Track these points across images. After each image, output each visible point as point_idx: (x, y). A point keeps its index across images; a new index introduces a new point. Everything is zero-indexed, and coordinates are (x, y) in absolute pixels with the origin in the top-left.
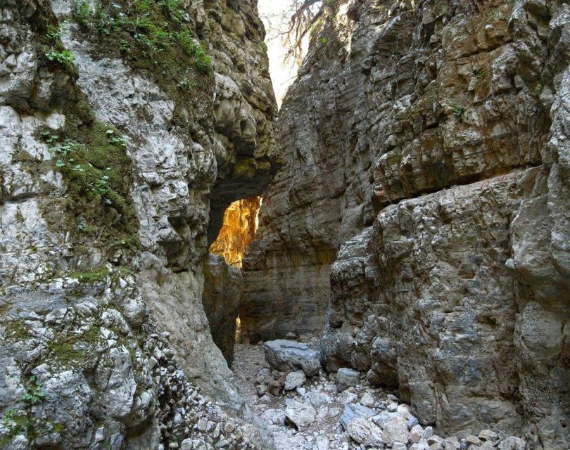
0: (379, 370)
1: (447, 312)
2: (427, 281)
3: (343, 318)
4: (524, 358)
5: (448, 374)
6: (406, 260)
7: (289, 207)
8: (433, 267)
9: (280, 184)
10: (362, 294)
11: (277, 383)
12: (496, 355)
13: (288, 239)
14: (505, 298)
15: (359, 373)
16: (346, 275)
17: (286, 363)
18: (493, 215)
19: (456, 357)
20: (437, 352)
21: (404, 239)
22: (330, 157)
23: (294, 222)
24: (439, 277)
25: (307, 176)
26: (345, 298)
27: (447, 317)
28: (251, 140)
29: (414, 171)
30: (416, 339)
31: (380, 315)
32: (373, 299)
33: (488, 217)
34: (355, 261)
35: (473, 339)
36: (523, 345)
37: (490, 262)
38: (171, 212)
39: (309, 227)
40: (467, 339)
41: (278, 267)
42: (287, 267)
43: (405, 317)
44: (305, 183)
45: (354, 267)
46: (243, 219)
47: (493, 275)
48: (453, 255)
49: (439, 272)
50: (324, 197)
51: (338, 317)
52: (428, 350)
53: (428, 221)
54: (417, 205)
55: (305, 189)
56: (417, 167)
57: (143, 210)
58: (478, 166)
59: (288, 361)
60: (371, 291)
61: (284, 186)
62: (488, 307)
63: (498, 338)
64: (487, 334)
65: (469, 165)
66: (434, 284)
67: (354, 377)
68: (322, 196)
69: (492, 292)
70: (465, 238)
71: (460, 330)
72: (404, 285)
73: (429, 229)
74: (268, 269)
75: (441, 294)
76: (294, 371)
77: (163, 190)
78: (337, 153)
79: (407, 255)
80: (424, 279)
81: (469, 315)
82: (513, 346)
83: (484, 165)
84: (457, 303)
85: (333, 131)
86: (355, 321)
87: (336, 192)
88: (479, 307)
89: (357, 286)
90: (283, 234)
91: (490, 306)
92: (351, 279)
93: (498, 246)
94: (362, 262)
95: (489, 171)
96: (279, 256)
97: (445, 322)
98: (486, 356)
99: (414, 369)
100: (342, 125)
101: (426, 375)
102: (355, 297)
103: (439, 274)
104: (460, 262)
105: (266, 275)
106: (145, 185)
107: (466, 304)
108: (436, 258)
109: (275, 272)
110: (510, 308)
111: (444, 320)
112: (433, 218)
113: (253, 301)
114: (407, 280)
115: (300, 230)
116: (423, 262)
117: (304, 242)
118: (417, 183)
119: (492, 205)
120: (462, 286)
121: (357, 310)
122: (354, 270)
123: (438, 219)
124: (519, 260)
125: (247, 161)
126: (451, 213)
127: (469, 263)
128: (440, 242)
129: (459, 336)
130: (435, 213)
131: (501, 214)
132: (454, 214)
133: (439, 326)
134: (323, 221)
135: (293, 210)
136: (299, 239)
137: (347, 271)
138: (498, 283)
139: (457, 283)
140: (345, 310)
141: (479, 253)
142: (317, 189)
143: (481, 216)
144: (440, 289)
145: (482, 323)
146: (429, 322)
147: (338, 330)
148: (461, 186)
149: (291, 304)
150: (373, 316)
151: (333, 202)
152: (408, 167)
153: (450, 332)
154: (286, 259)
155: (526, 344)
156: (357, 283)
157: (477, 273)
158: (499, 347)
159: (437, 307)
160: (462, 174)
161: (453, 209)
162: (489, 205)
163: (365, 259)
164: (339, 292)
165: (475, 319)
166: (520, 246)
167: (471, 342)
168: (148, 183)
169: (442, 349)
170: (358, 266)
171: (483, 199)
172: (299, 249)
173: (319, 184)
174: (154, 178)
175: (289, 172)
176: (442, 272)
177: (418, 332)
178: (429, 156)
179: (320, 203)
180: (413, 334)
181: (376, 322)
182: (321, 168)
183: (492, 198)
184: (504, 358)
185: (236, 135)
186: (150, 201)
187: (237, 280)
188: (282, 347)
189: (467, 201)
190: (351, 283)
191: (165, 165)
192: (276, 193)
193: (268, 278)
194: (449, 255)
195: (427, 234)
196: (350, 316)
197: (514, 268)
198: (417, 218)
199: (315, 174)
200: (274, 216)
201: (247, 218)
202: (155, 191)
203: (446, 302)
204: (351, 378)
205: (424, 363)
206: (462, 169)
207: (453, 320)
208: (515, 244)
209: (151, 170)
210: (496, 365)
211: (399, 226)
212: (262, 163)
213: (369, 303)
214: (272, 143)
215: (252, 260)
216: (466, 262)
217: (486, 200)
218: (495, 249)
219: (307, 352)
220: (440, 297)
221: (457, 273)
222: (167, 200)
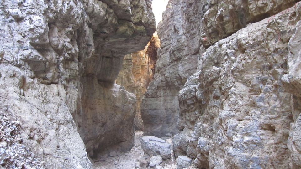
0: (200, 158)
1: (240, 120)
2: (227, 98)
3: (184, 125)
4: (294, 160)
5: (237, 166)
6: (215, 83)
7: (170, 61)
8: (232, 87)
9: (166, 48)
10: (195, 110)
11: (145, 162)
12: (274, 155)
13: (169, 80)
14: (283, 110)
15: (191, 159)
16: (186, 96)
17: (151, 150)
18: (276, 42)
19: (243, 154)
20: (231, 150)
21: (215, 68)
22: (192, 30)
23: (172, 70)
24: (235, 94)
25: (179, 42)
26: (186, 112)
27: (239, 124)
28: (126, 8)
29: (224, 19)
30: (219, 139)
31: (203, 123)
32: (202, 112)
33: (272, 44)
34: (191, 87)
35: (256, 141)
36: (294, 149)
37: (273, 81)
38: (32, 39)
39: (180, 72)
40: (252, 141)
41: (164, 96)
42: (169, 96)
43: (214, 124)
44: (178, 46)
45: (190, 91)
46: (149, 70)
47: (274, 91)
48: (246, 77)
49: (235, 90)
50: (188, 55)
51: (182, 124)
52: (226, 148)
53: (230, 52)
54: (225, 43)
55: (178, 50)
56: (226, 16)
57: (9, 35)
58: (267, 6)
59: (152, 149)
60: (201, 107)
61: (167, 49)
62: (269, 118)
63: (276, 142)
64: (268, 138)
65: (261, 5)
66: (231, 99)
67: (187, 161)
68: (187, 54)
69: (273, 105)
70: (255, 63)
71: (248, 134)
72: (214, 101)
73: (230, 59)
74: (158, 97)
75: (236, 107)
76: (156, 155)
77: (25, 23)
78: (195, 27)
79: (216, 80)
80: (226, 96)
81: (255, 123)
82: (286, 149)
83: (272, 4)
84: (247, 113)
85: (193, 13)
86: (191, 126)
87: (195, 51)
88: (263, 117)
89: (192, 104)
90: (166, 77)
91: (271, 116)
92: (188, 99)
93: (279, 67)
94: (195, 88)
95: (276, 9)
96: (164, 89)
97: (238, 128)
98: (266, 155)
99: (217, 160)
100: (198, 9)
101: (224, 165)
102: (191, 111)
103: (235, 92)
104: (250, 82)
105: (157, 101)
106: (11, 18)
107: (253, 115)
108: (234, 80)
109: (162, 99)
110: (287, 118)
111: (237, 126)
112: (233, 51)
113: (150, 115)
114: (216, 97)
115: (175, 74)
116: (225, 84)
117: (177, 82)
118: (226, 28)
119: (275, 34)
120: (251, 101)
121: (192, 120)
122: (190, 93)
123: (237, 51)
124: (293, 74)
125: (126, 23)
126: (245, 44)
127: (258, 83)
128: (237, 67)
129: (247, 139)
130: (235, 47)
131: (282, 40)
132: (247, 44)
133: (234, 130)
134: (187, 69)
135: (171, 62)
136: (175, 79)
137: (186, 94)
138: (279, 98)
139: (247, 98)
140: (186, 120)
141: (265, 74)
142: (184, 50)
143: (267, 44)
144: (235, 103)
145: (265, 129)
146: (227, 128)
147: (182, 132)
148: (254, 24)
149: (170, 117)
150: (200, 123)
151: (193, 57)
152: (221, 17)
153: (240, 135)
154: (168, 92)
155: (296, 148)
156: (193, 102)
157: (262, 91)
158: (276, 149)
159: (233, 116)
160: (255, 15)
161: (247, 41)
162: (274, 34)
163: (196, 86)
164: (183, 108)
165: (259, 127)
166: (295, 62)
167: (255, 143)
168: (13, 17)
169: (234, 148)
170: (192, 91)
171: (269, 30)
172: (174, 85)
173: (186, 47)
174: (17, 13)
175: (170, 41)
176: (237, 91)
177: (221, 135)
178: (233, 5)
179: (186, 58)
180: (218, 135)
181: (201, 127)
182: (187, 37)
183: (275, 28)
184: (280, 158)
185: (113, 3)
186: (15, 29)
187: (132, 101)
188: (150, 140)
189: (257, 34)
190: (189, 102)
191: (25, 4)
192: (163, 54)
193: (158, 102)
194: (243, 77)
195: (228, 62)
196: (188, 123)
197: (288, 82)
198: (224, 52)
199: (183, 40)
200: (162, 67)
201: (152, 69)
202: (20, 23)
203: (239, 113)
204: (185, 162)
205: (223, 156)
206: (255, 10)
207: (243, 127)
208: (291, 61)
209: (15, 7)
210: (274, 162)
211: (213, 60)
212: (139, 27)
213: (199, 115)
214: (145, 14)
215: (150, 92)
216: (254, 82)
217: (271, 31)
218: (277, 70)
219: (163, 144)
220: (235, 109)
221: (248, 91)
222: (27, 29)
